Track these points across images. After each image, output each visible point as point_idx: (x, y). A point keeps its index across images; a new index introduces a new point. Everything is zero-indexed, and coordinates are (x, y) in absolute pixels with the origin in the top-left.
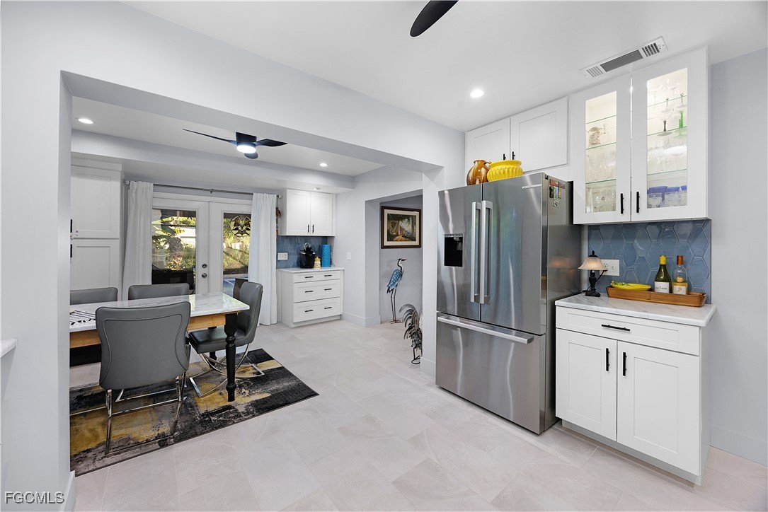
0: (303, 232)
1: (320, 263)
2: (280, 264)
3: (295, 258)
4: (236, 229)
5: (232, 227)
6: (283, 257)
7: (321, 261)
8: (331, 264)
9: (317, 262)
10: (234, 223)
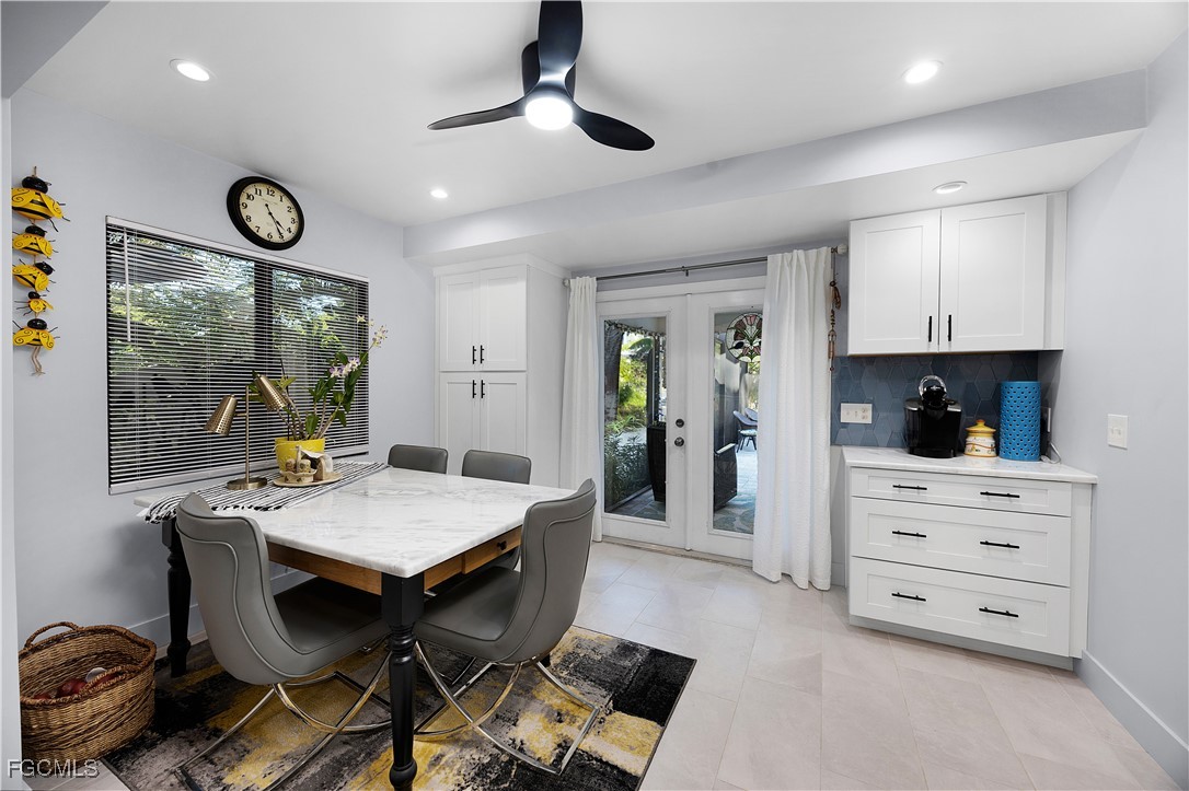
0: (912, 342)
1: (989, 441)
2: (840, 434)
3: (896, 422)
4: (739, 346)
5: (731, 342)
6: (857, 414)
7: (996, 436)
8: (1043, 447)
9: (981, 438)
10: (733, 332)
